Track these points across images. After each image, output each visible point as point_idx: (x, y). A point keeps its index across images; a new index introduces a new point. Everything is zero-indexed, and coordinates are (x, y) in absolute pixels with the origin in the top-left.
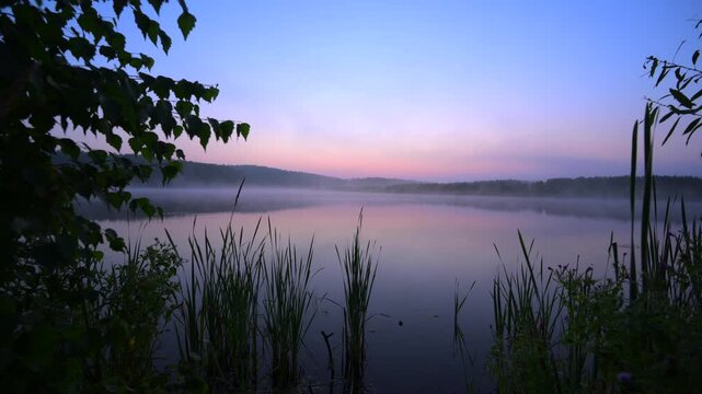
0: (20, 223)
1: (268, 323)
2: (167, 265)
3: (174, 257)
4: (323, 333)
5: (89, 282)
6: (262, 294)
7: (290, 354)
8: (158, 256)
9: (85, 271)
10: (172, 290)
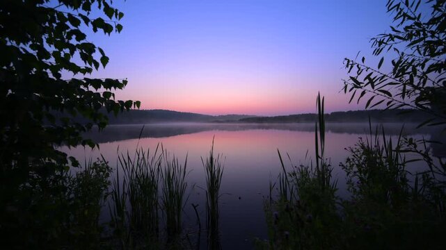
0: (31, 159)
1: (164, 201)
2: (104, 172)
3: (108, 167)
4: (193, 205)
5: (63, 183)
6: (160, 185)
7: (176, 217)
8: (100, 167)
9: (61, 177)
10: (106, 184)
